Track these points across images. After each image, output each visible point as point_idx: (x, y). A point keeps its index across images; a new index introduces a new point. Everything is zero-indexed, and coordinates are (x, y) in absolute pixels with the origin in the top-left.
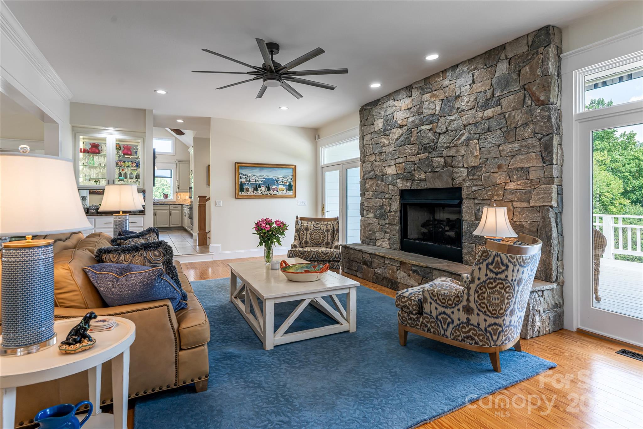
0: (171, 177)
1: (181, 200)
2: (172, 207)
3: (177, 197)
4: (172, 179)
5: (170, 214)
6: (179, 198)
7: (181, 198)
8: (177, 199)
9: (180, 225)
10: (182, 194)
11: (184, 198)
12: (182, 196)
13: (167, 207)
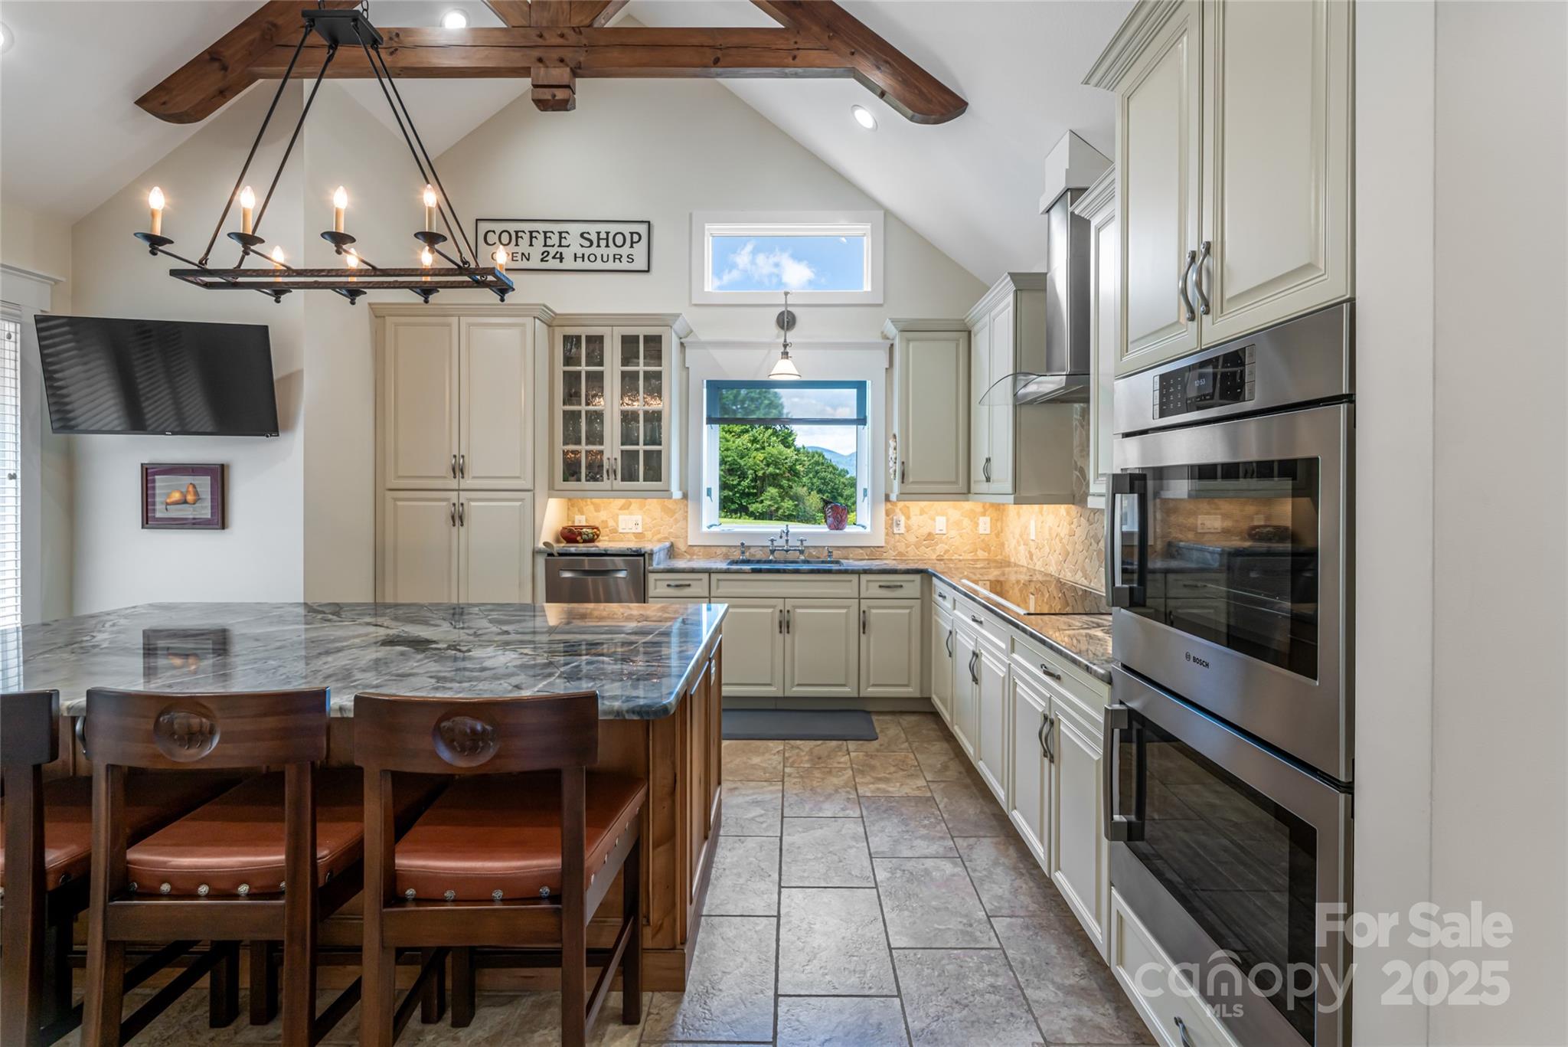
0: (861, 420)
1: (912, 539)
2: (871, 586)
3: (891, 524)
4: (867, 430)
5: (864, 626)
6: (902, 530)
7: (908, 529)
8: (889, 533)
9: (912, 691)
10: (915, 507)
11: (925, 531)
12: (915, 520)
13: (845, 587)
